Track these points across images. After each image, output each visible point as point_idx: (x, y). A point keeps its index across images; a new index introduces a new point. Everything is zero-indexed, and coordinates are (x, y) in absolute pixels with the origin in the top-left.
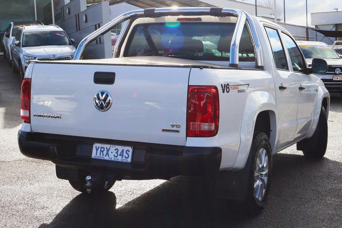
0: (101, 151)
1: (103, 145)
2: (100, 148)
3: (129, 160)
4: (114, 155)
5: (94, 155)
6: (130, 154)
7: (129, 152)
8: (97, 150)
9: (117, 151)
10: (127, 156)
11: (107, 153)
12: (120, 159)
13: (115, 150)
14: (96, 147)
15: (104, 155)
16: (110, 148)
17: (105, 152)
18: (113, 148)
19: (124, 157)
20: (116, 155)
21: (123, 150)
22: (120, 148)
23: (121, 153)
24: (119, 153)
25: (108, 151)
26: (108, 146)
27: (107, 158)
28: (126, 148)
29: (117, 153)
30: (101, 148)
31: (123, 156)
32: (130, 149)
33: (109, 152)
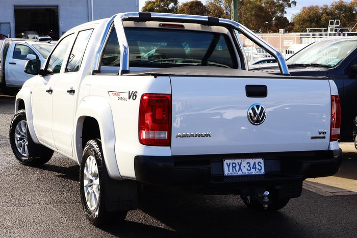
0: (233, 167)
1: (233, 161)
2: (231, 164)
3: (263, 171)
4: (247, 169)
5: (226, 172)
6: (262, 165)
7: (261, 163)
8: (229, 166)
9: (249, 164)
10: (260, 168)
11: (240, 168)
12: (253, 172)
13: (247, 164)
14: (227, 163)
15: (237, 170)
16: (241, 163)
17: (237, 168)
18: (244, 163)
19: (257, 169)
20: (249, 169)
21: (255, 163)
22: (252, 161)
23: (253, 166)
24: (251, 166)
25: (240, 166)
26: (239, 161)
27: (240, 173)
28: (257, 160)
29: (249, 166)
30: (233, 163)
31: (255, 168)
32: (262, 161)
33: (242, 167)
